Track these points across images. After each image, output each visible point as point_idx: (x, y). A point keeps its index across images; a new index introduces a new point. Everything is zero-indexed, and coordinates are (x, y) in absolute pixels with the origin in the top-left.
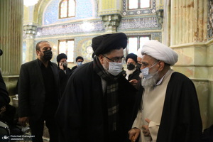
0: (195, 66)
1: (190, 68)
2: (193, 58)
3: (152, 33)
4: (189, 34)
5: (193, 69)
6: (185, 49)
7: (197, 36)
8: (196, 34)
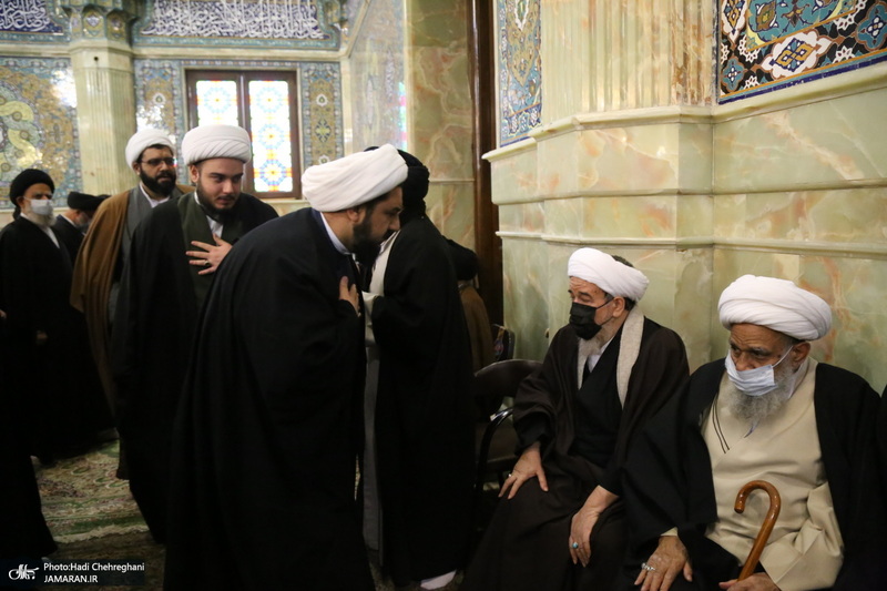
0: (679, 193)
1: (661, 202)
2: (675, 166)
3: (303, 61)
4: (654, 72)
5: (672, 204)
6: (637, 131)
7: (683, 82)
8: (681, 76)
